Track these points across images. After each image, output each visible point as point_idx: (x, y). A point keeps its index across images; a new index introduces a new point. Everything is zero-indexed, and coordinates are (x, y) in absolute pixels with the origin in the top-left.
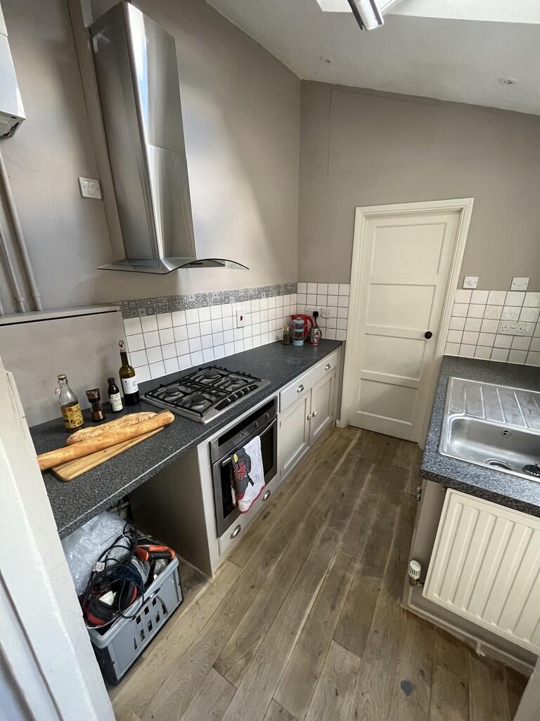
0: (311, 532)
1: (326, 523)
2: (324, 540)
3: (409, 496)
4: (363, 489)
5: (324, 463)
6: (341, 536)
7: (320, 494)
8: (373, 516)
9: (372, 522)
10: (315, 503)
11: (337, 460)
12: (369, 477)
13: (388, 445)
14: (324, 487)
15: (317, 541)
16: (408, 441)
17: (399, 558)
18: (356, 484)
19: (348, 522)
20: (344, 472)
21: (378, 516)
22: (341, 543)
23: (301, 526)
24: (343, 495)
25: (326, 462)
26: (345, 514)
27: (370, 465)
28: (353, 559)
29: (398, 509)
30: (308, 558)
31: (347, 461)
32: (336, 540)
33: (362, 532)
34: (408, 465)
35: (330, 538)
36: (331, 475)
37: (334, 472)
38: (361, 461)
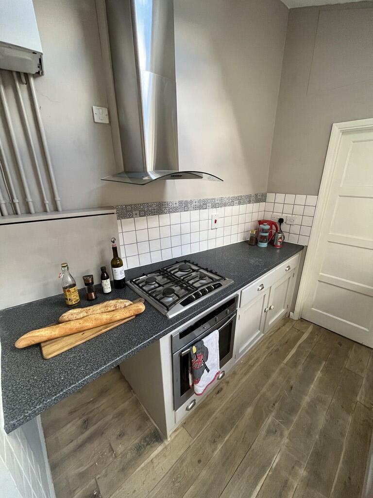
0: (258, 419)
1: (273, 414)
2: (269, 432)
3: (363, 406)
4: (312, 386)
5: (276, 351)
6: (286, 433)
7: (270, 381)
8: (322, 420)
9: (320, 427)
10: (264, 390)
11: (287, 351)
12: (319, 374)
13: (341, 345)
14: (274, 376)
15: (263, 432)
16: (362, 345)
17: (350, 478)
18: (306, 379)
19: (295, 419)
20: (294, 363)
21: (327, 421)
22: (286, 440)
23: (249, 410)
24: (292, 388)
25: (277, 350)
26: (293, 410)
27: (320, 363)
28: (298, 463)
29: (350, 419)
30: (252, 447)
31: (298, 354)
32: (282, 435)
33: (309, 434)
34: (362, 371)
35: (276, 431)
36: (282, 365)
37: (285, 361)
38: (311, 356)
